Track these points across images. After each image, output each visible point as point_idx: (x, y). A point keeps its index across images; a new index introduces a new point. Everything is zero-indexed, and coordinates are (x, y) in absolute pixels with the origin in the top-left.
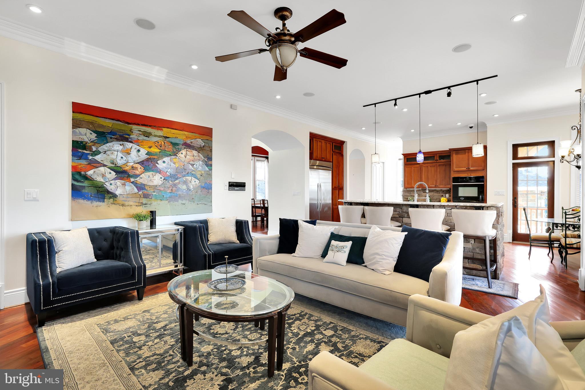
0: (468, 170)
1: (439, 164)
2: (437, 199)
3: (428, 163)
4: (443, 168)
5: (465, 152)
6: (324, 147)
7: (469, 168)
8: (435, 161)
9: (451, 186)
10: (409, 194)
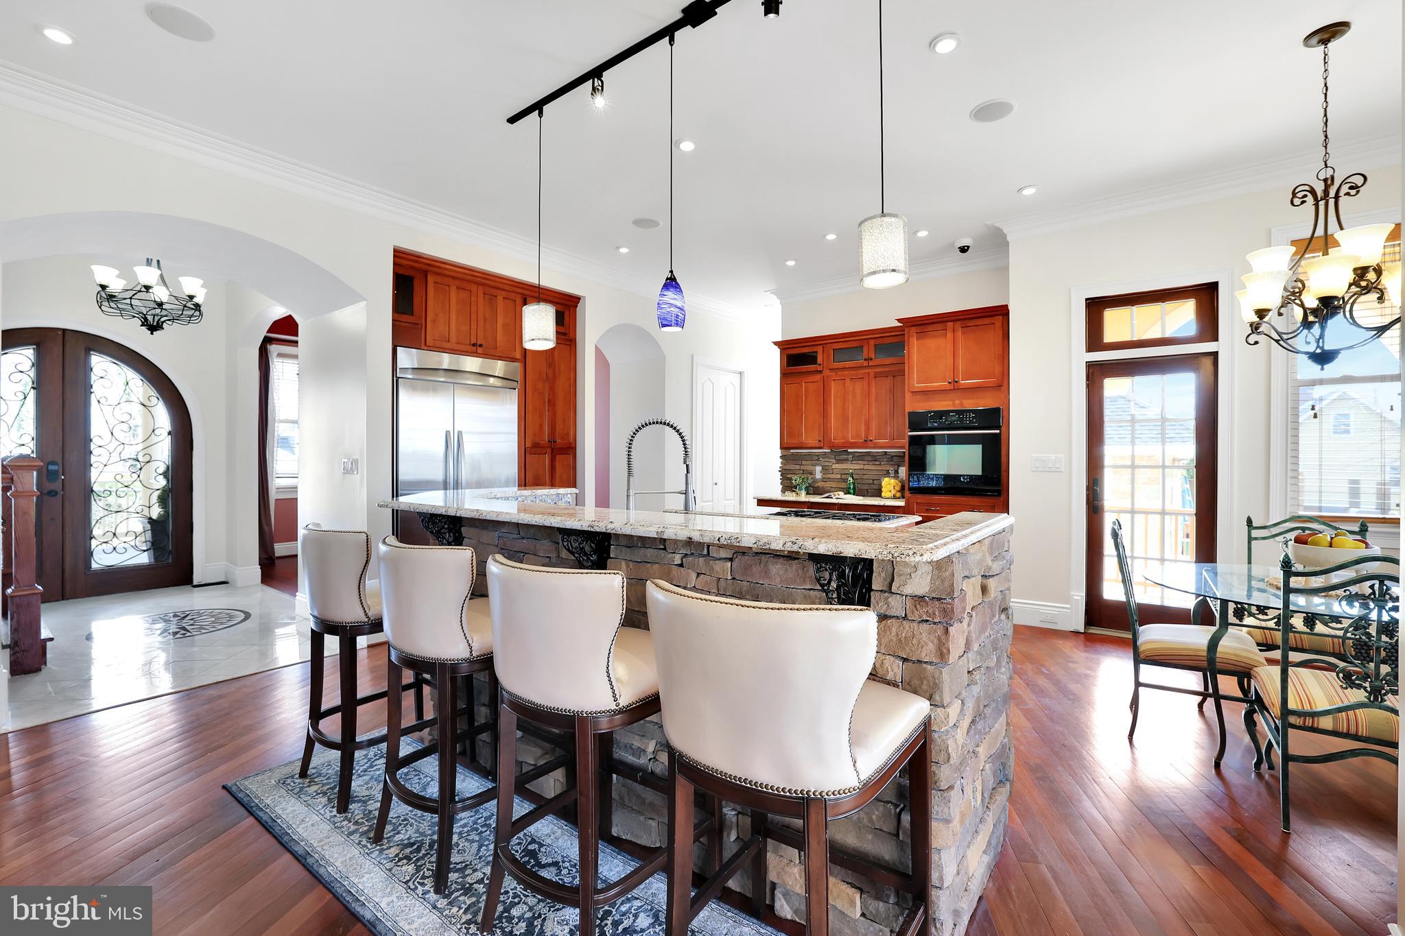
0: (955, 388)
1: (875, 372)
2: (873, 484)
3: (844, 369)
4: (886, 383)
5: (946, 330)
6: (481, 308)
7: (956, 382)
8: (865, 364)
9: (906, 441)
10: (798, 467)
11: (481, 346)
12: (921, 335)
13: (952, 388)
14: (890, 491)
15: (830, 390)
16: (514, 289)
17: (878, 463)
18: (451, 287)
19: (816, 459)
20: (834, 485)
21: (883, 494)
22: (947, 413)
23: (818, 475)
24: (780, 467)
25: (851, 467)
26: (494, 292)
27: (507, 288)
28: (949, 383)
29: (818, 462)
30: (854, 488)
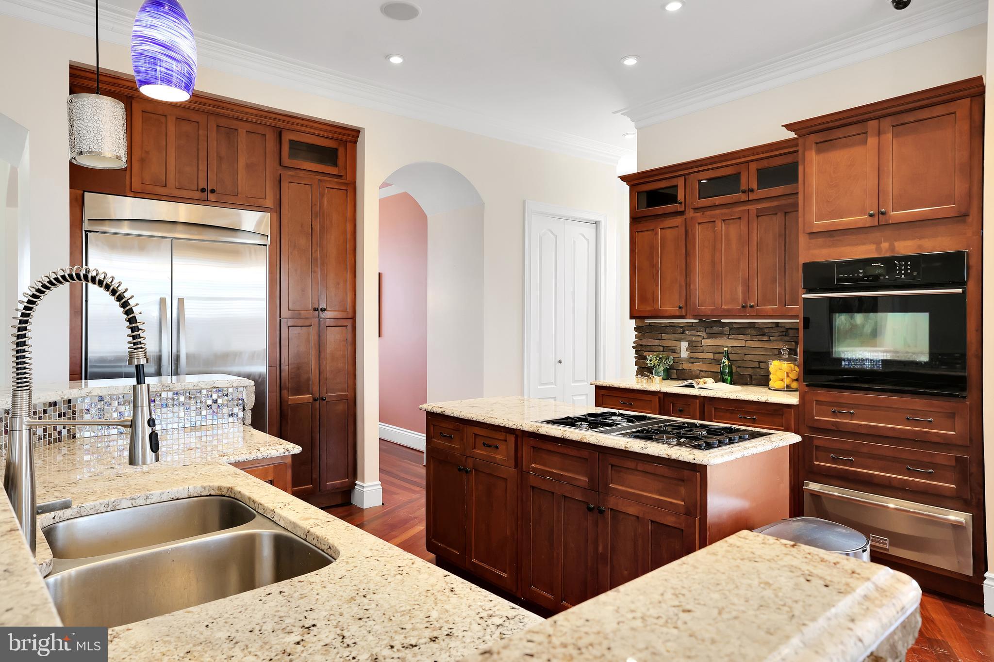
0: (881, 224)
1: (758, 210)
2: (759, 368)
3: (714, 207)
4: (775, 223)
5: (866, 133)
6: (213, 144)
7: (883, 213)
8: (743, 197)
9: (798, 308)
10: (657, 342)
11: (213, 191)
12: (824, 146)
13: (876, 224)
14: (782, 380)
15: (694, 238)
16: (263, 120)
17: (766, 338)
18: (168, 117)
19: (680, 332)
20: (704, 367)
21: (771, 384)
22: (867, 262)
23: (684, 354)
24: (634, 343)
25: (727, 343)
26: (234, 124)
27: (253, 119)
28: (871, 215)
29: (683, 336)
30: (731, 373)
